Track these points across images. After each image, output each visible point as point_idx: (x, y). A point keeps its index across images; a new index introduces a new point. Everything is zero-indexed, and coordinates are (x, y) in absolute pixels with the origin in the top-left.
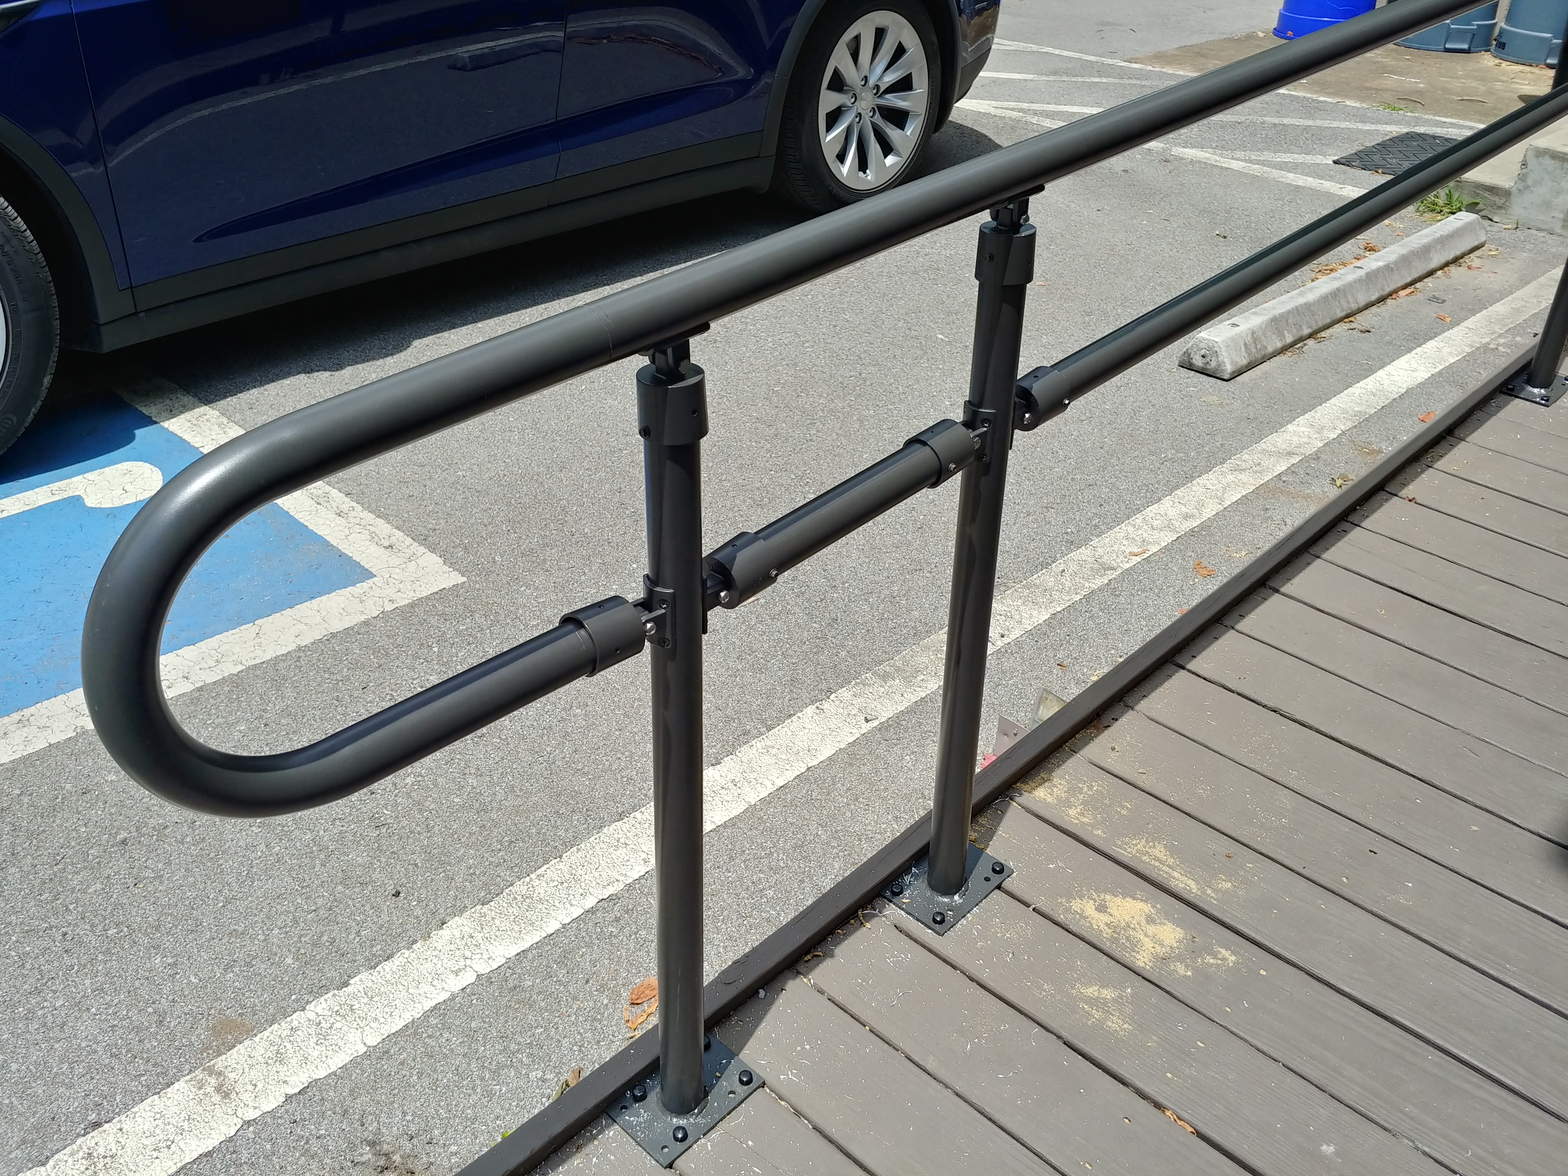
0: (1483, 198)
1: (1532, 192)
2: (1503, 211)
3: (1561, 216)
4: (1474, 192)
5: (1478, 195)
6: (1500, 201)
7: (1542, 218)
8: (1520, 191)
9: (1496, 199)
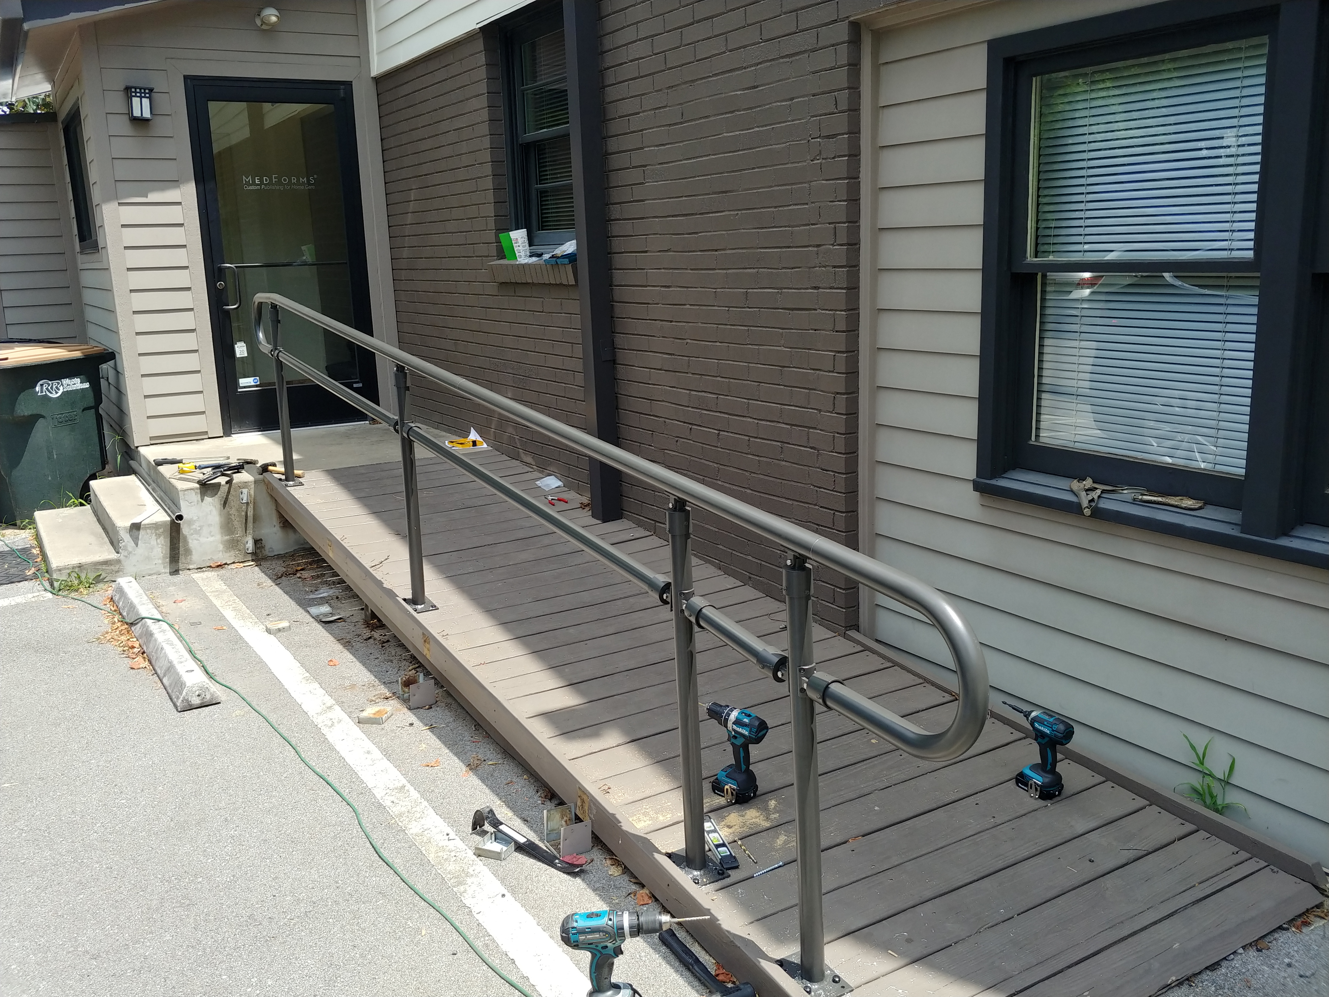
0: (103, 570)
1: (134, 554)
2: (121, 573)
3: (160, 561)
4: (95, 568)
5: (98, 569)
6: (116, 568)
7: (148, 567)
8: (126, 557)
9: (112, 567)
